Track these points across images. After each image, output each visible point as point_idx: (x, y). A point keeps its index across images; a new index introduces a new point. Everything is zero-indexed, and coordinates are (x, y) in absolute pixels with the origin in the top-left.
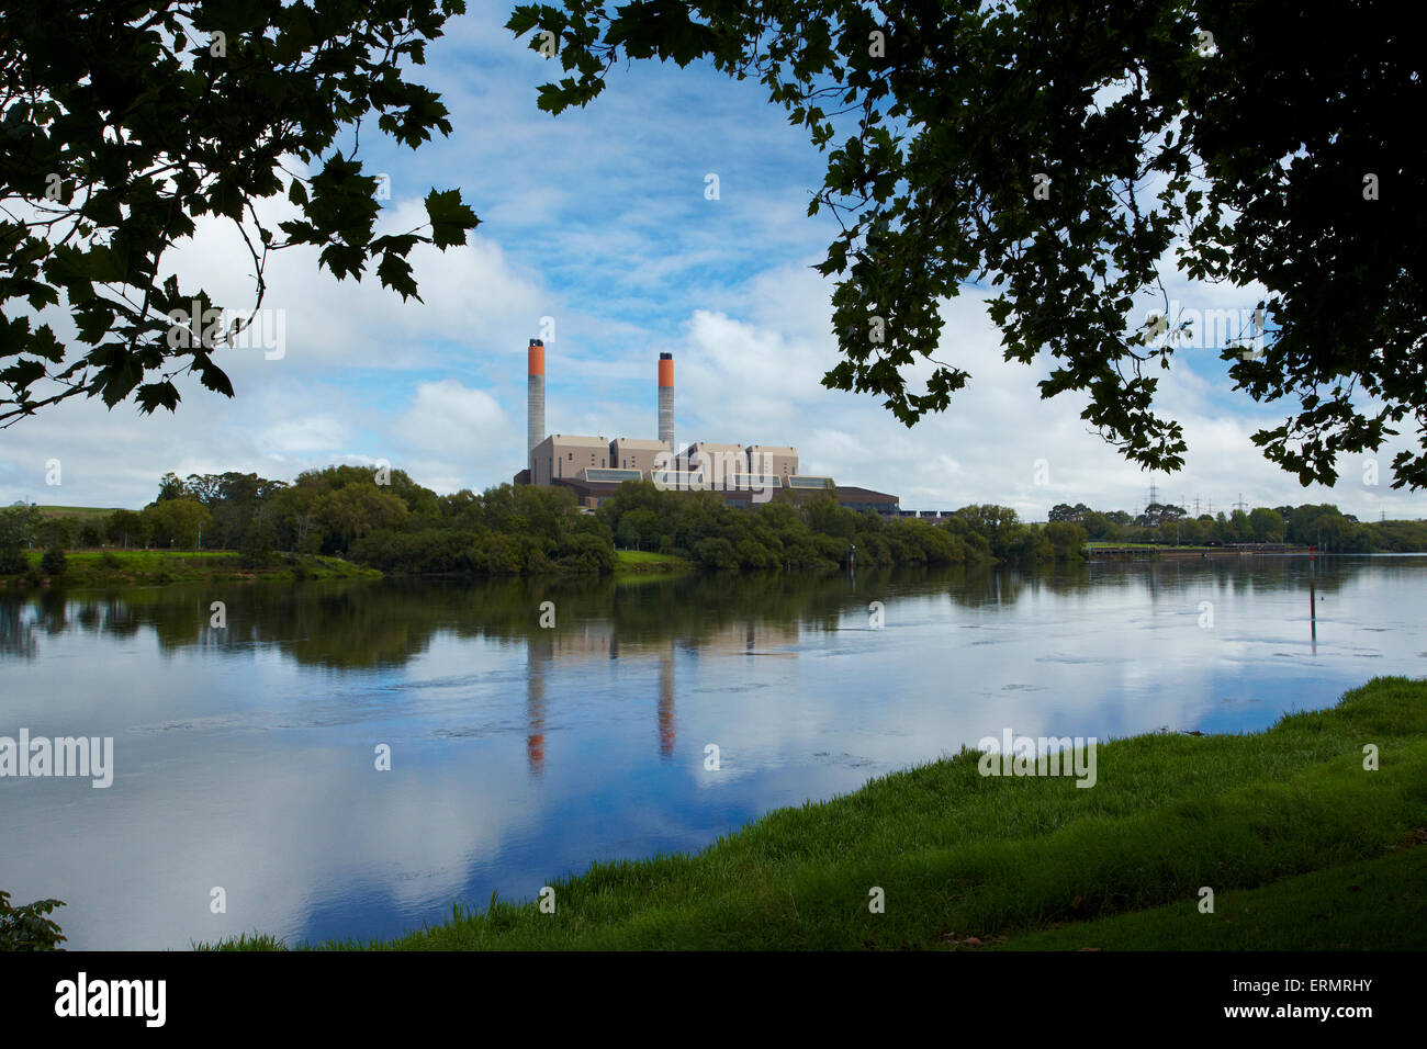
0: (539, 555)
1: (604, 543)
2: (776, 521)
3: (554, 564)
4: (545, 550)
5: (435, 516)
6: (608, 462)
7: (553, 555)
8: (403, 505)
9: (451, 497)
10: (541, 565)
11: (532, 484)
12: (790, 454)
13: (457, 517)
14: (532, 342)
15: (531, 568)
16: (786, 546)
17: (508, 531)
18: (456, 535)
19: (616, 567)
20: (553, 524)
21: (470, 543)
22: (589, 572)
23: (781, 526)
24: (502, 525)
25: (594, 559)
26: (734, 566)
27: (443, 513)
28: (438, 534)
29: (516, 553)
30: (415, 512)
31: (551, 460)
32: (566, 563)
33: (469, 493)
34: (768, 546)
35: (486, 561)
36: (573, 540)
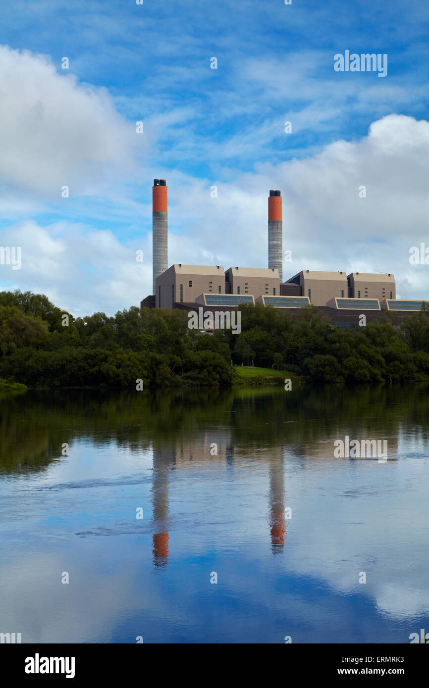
0: (166, 369)
1: (223, 360)
2: (378, 339)
3: (179, 378)
4: (171, 366)
5: (73, 335)
6: (223, 289)
7: (177, 370)
8: (45, 326)
9: (87, 319)
10: (168, 379)
11: (157, 307)
12: (388, 280)
13: (92, 337)
14: (156, 181)
15: (158, 381)
16: (388, 363)
17: (138, 349)
18: (92, 352)
19: (234, 381)
20: (178, 342)
21: (105, 360)
22: (210, 385)
23: (383, 345)
24: (133, 344)
25: (214, 373)
26: (340, 381)
27: (80, 333)
28: (77, 352)
29: (145, 368)
30: (55, 332)
31: (173, 286)
32: (188, 378)
33: (103, 316)
34: (371, 363)
35: (118, 376)
36: (195, 357)
